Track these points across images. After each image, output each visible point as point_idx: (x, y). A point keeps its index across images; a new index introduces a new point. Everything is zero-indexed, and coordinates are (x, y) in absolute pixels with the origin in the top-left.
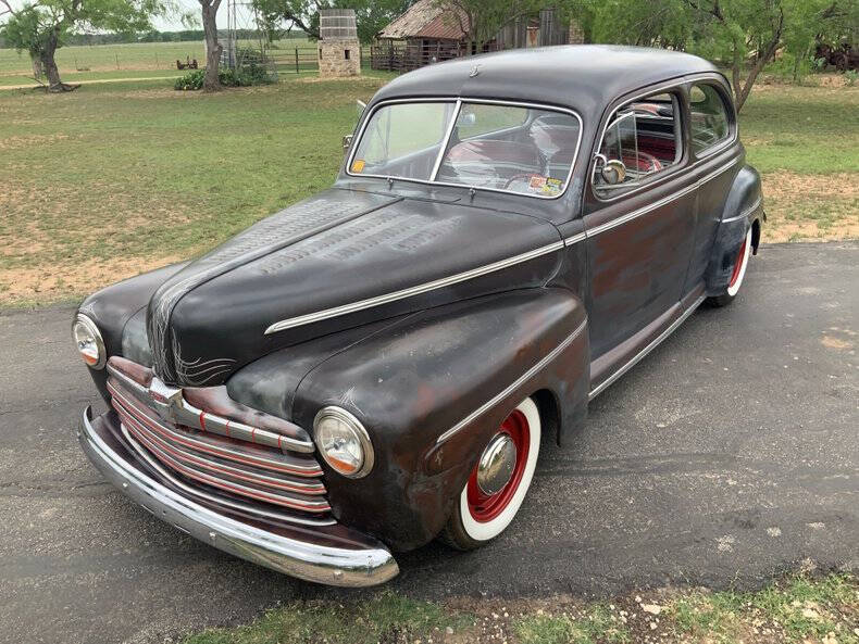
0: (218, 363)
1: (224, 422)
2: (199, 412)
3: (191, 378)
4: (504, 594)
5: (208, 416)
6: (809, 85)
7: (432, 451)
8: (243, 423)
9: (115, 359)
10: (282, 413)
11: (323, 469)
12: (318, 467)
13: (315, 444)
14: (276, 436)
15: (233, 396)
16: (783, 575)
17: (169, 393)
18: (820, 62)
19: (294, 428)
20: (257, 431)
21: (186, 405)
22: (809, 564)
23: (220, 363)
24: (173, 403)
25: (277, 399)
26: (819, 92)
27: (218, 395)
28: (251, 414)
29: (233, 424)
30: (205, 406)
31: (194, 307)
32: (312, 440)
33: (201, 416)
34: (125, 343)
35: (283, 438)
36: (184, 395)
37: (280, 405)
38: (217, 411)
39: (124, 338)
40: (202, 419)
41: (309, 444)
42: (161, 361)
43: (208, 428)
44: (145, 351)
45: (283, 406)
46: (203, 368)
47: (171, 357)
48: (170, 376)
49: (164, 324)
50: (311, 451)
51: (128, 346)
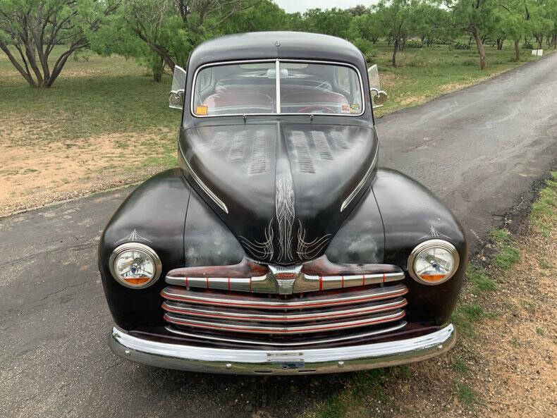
1: (340, 278)
2: (317, 278)
3: (309, 255)
5: (324, 279)
8: (354, 274)
10: (375, 259)
11: (410, 289)
12: (405, 288)
13: (407, 273)
14: (382, 275)
15: (333, 260)
19: (389, 267)
20: (366, 276)
21: (306, 276)
23: (327, 237)
28: (354, 267)
29: (346, 278)
30: (321, 272)
32: (403, 271)
33: (320, 280)
35: (386, 275)
36: (304, 269)
37: (374, 255)
38: (331, 273)
39: (187, 250)
40: (321, 282)
41: (402, 274)
42: (286, 248)
43: (325, 287)
44: (222, 253)
45: (376, 254)
46: (318, 244)
47: (295, 243)
48: (291, 257)
49: (292, 218)
50: (404, 278)
51: (196, 255)
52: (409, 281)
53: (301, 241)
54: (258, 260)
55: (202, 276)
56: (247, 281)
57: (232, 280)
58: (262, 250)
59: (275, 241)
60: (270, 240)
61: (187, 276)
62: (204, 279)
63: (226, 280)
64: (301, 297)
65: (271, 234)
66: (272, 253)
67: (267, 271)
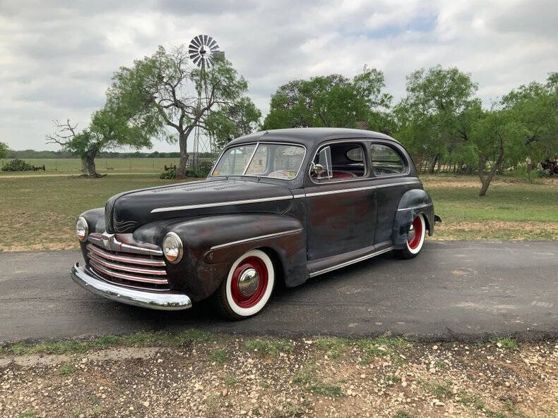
0: (129, 223)
2: (120, 243)
3: (118, 230)
4: (243, 334)
5: (123, 245)
6: (538, 183)
7: (207, 253)
9: (91, 234)
10: (152, 241)
11: (166, 263)
12: (164, 263)
15: (135, 238)
16: (374, 336)
17: (109, 236)
18: (547, 171)
19: (156, 246)
21: (115, 241)
22: (389, 333)
23: (132, 223)
24: (111, 240)
25: (151, 237)
26: (542, 187)
27: (129, 237)
28: (140, 243)
30: (123, 241)
31: (124, 201)
33: (120, 246)
34: (97, 226)
36: (115, 236)
38: (127, 243)
39: (97, 224)
41: (161, 252)
42: (108, 223)
43: (123, 250)
46: (125, 225)
47: (112, 221)
48: (111, 229)
49: (111, 207)
50: (162, 255)
52: (163, 257)
53: (114, 220)
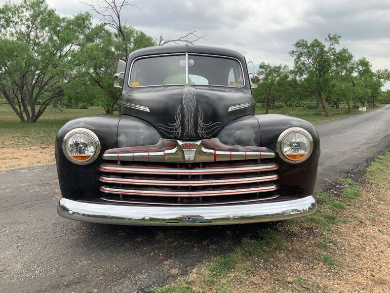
0: (217, 125)
1: (228, 153)
2: (212, 151)
3: (207, 134)
5: (218, 153)
8: (239, 151)
10: (254, 143)
13: (277, 154)
14: (258, 153)
15: (224, 142)
17: (196, 143)
19: (264, 148)
20: (248, 153)
21: (204, 150)
24: (199, 149)
28: (239, 147)
29: (233, 153)
30: (215, 148)
32: (274, 152)
33: (214, 153)
35: (262, 153)
36: (203, 144)
37: (253, 140)
38: (222, 149)
39: (120, 136)
40: (215, 155)
41: (273, 154)
42: (190, 127)
43: (218, 159)
44: (144, 137)
45: (254, 140)
46: (212, 126)
47: (196, 123)
48: (194, 134)
49: (194, 104)
50: (275, 157)
51: (126, 139)
52: (277, 160)
53: (200, 122)
54: (170, 138)
55: (129, 152)
56: (162, 153)
57: (151, 154)
58: (173, 130)
59: (182, 122)
60: (178, 122)
61: (118, 153)
62: (131, 154)
63: (146, 154)
64: (201, 166)
65: (179, 116)
66: (180, 131)
67: (176, 145)
